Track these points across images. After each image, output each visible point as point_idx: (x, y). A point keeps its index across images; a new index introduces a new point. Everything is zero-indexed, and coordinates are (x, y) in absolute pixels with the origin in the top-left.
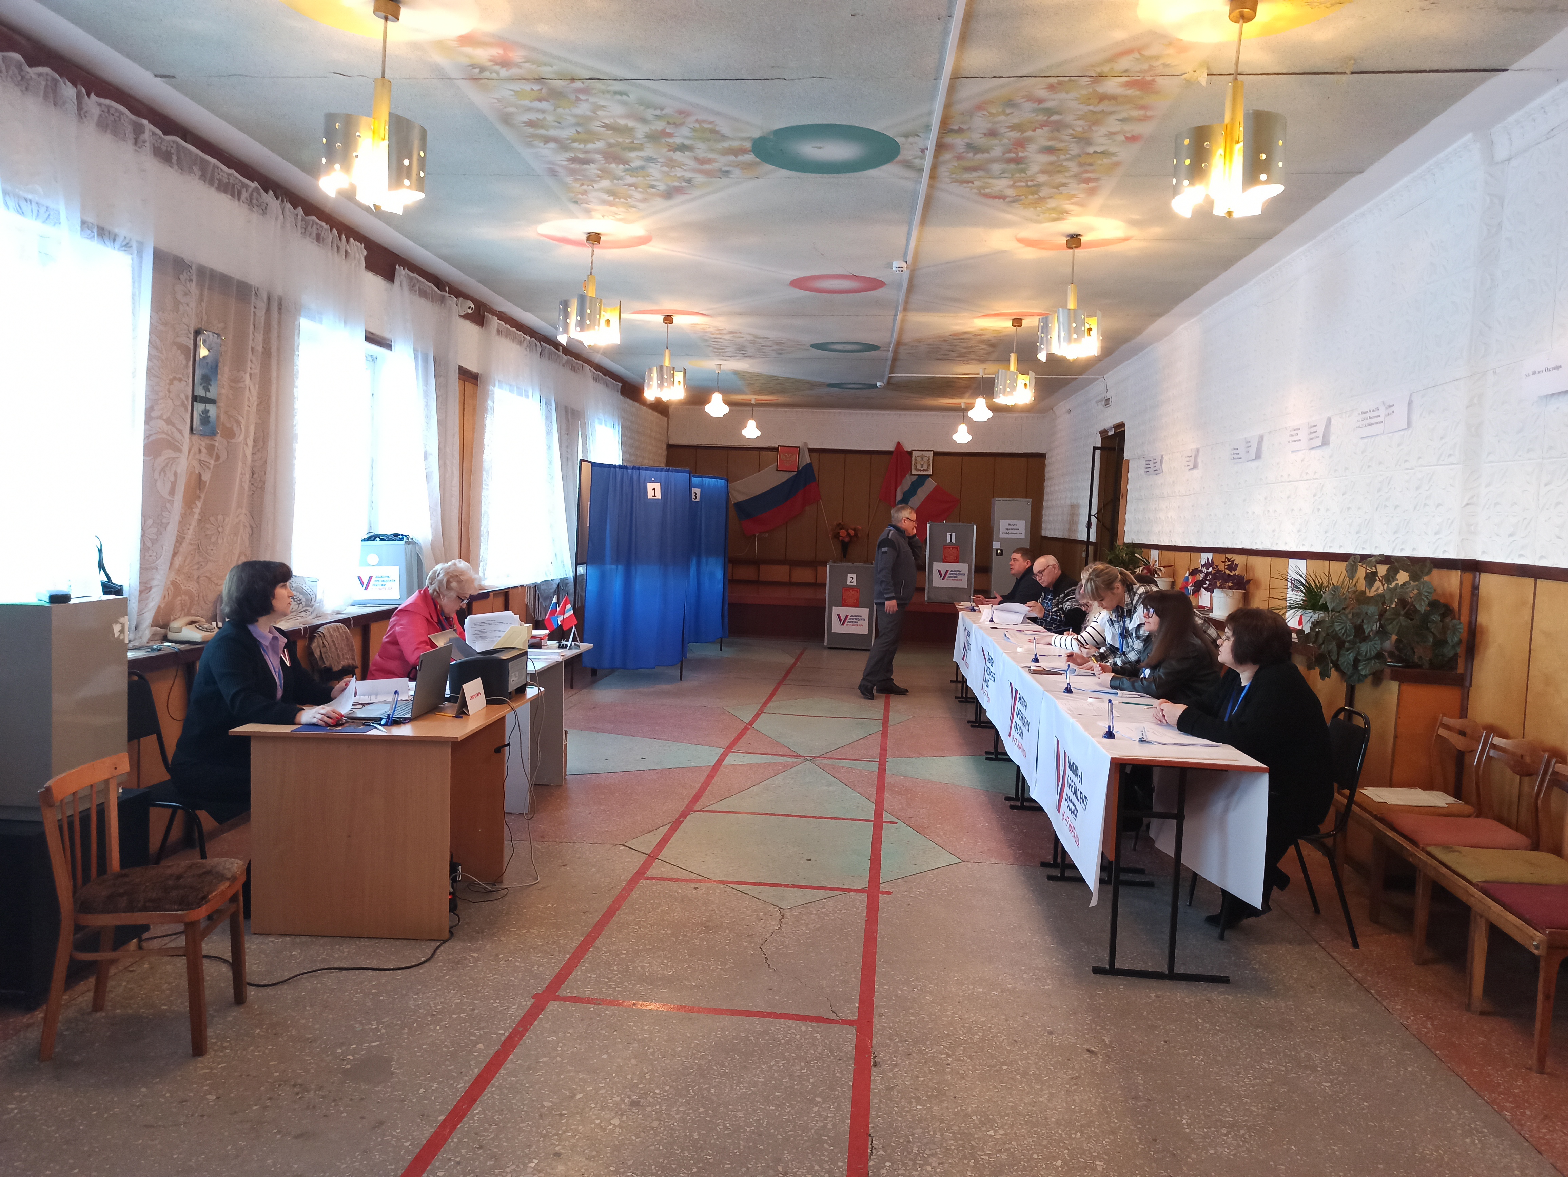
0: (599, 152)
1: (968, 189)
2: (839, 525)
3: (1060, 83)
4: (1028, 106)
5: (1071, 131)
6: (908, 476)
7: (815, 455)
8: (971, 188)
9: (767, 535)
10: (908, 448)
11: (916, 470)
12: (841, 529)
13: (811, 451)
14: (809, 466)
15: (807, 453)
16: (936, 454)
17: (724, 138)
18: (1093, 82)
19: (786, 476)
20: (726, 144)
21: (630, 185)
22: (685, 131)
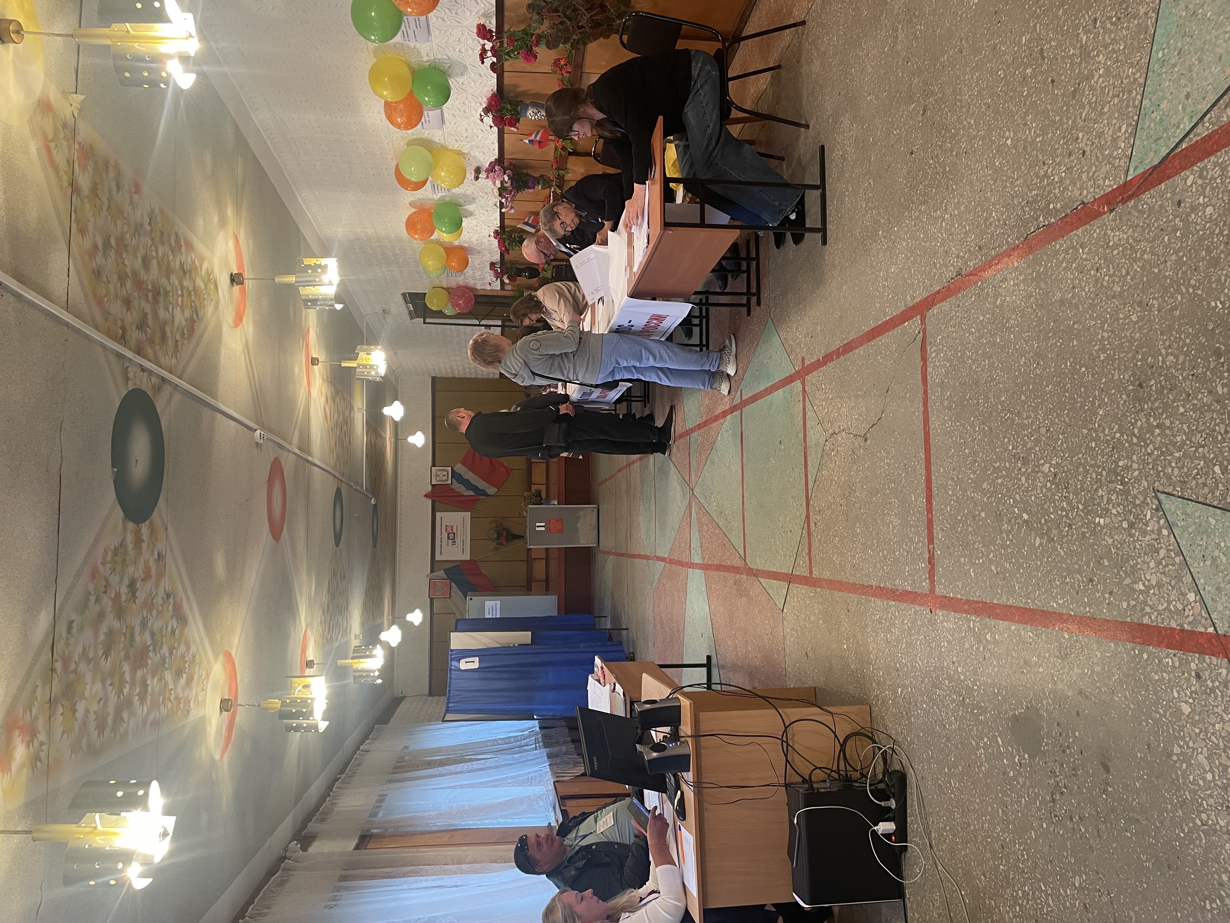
0: (133, 672)
1: (184, 347)
3: (78, 222)
4: (99, 258)
5: (128, 236)
6: (453, 487)
8: (183, 344)
10: (429, 488)
11: (447, 480)
13: (432, 571)
14: (446, 572)
15: (435, 574)
16: (434, 465)
17: (122, 544)
18: (78, 194)
20: (130, 546)
21: (171, 653)
22: (114, 580)
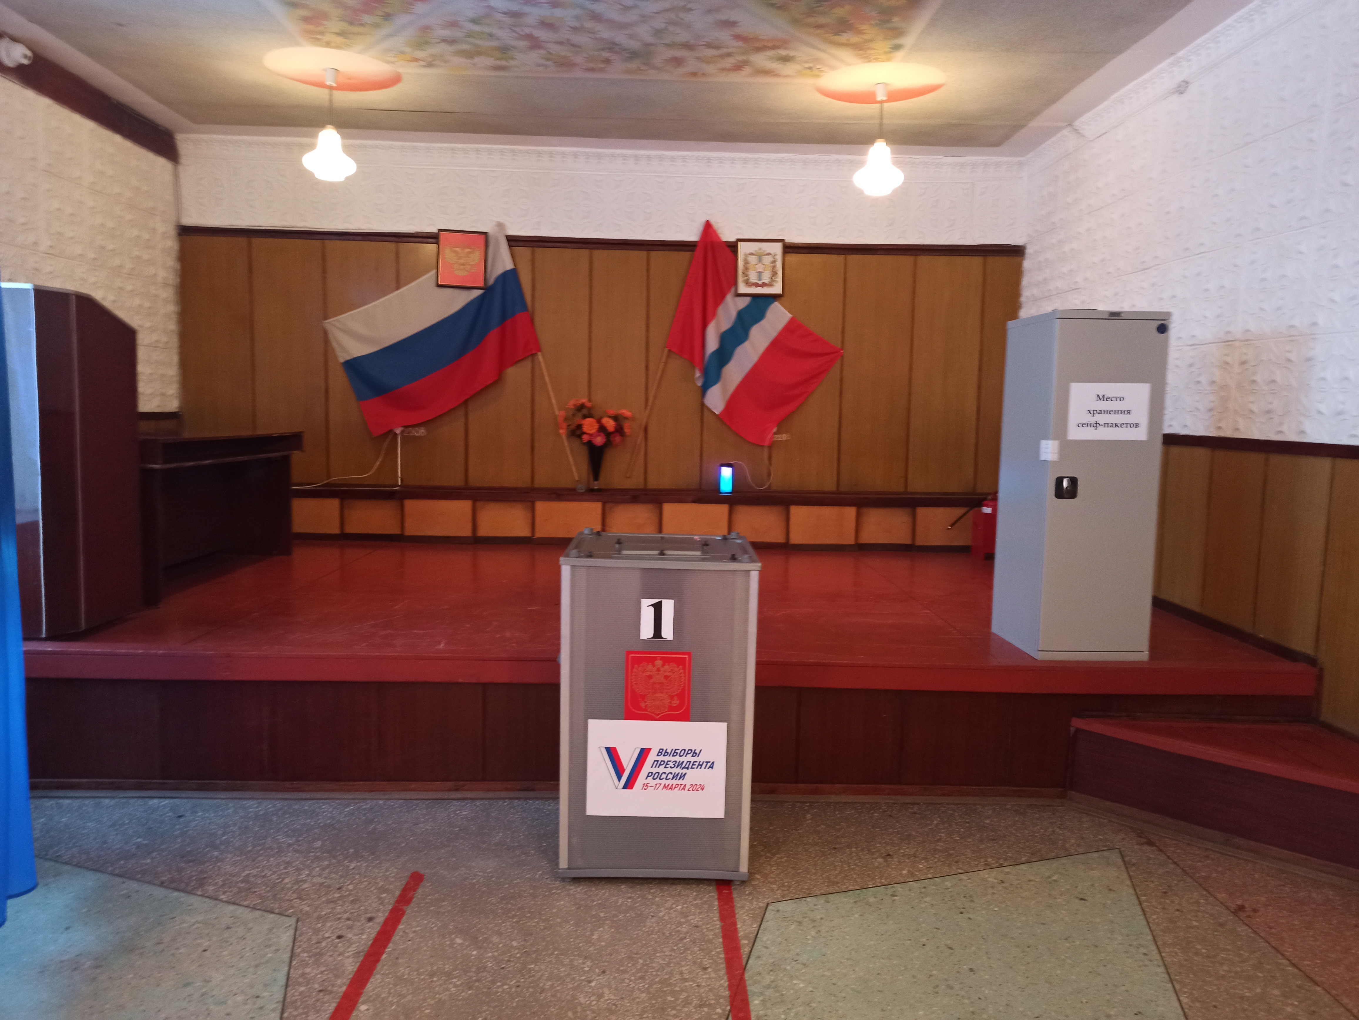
2: (581, 407)
6: (729, 298)
7: (524, 252)
9: (422, 432)
10: (727, 236)
11: (748, 283)
12: (585, 417)
13: (513, 241)
14: (510, 277)
15: (504, 246)
16: (789, 249)
19: (461, 300)
